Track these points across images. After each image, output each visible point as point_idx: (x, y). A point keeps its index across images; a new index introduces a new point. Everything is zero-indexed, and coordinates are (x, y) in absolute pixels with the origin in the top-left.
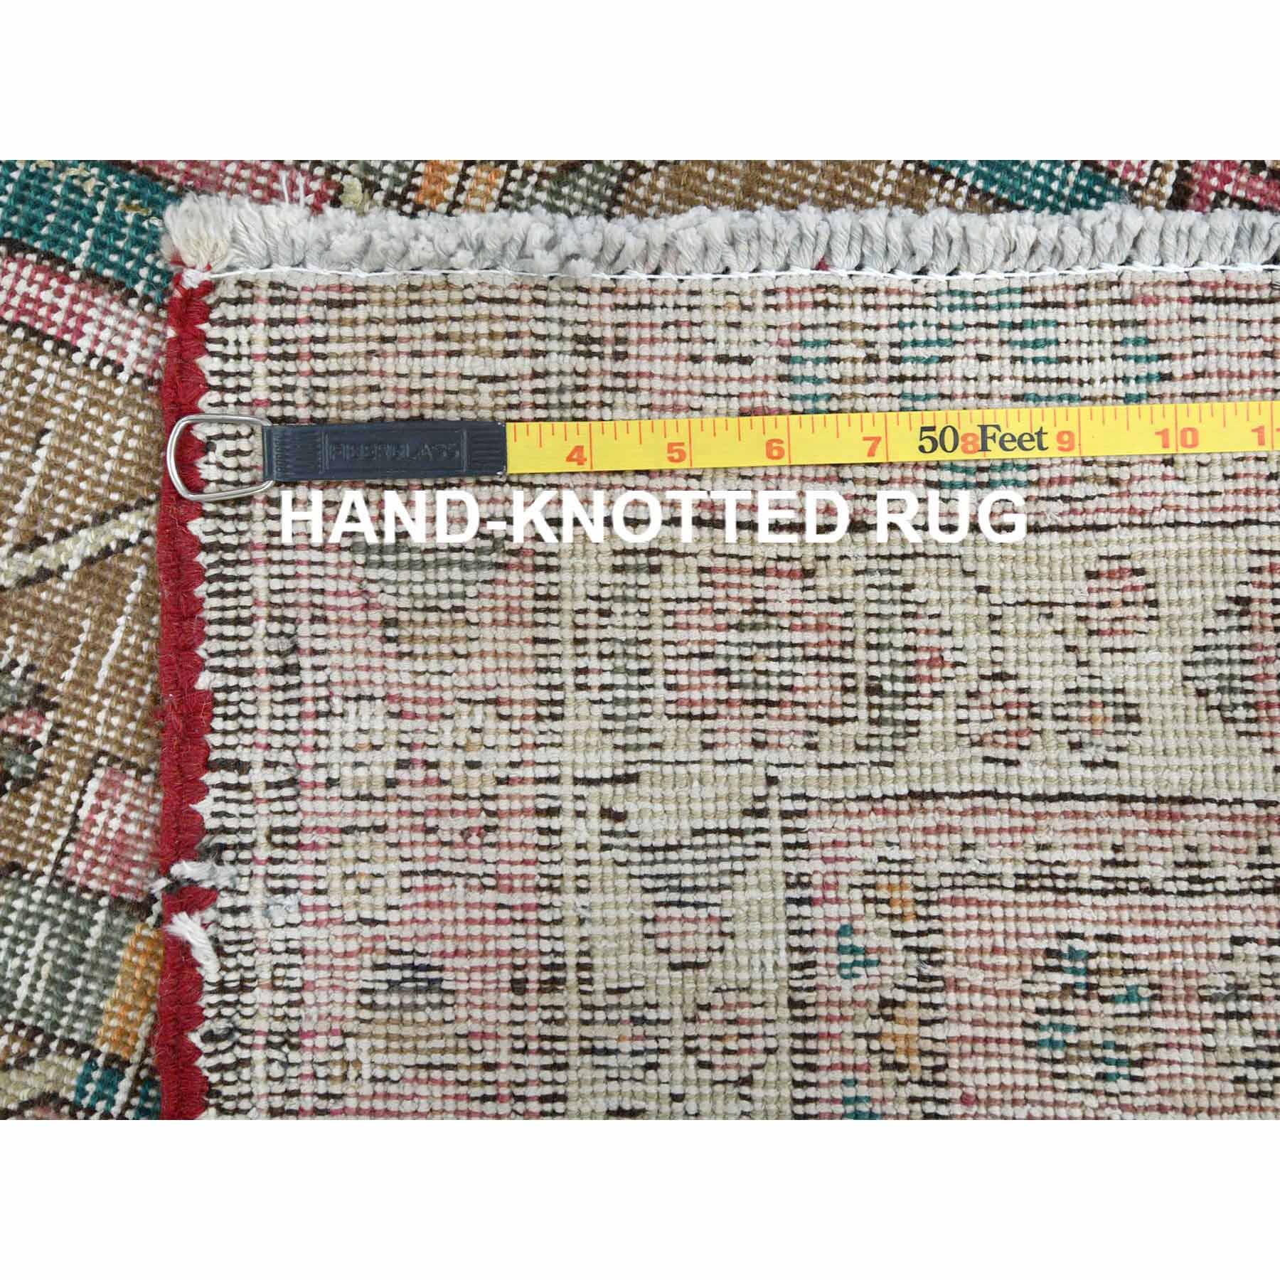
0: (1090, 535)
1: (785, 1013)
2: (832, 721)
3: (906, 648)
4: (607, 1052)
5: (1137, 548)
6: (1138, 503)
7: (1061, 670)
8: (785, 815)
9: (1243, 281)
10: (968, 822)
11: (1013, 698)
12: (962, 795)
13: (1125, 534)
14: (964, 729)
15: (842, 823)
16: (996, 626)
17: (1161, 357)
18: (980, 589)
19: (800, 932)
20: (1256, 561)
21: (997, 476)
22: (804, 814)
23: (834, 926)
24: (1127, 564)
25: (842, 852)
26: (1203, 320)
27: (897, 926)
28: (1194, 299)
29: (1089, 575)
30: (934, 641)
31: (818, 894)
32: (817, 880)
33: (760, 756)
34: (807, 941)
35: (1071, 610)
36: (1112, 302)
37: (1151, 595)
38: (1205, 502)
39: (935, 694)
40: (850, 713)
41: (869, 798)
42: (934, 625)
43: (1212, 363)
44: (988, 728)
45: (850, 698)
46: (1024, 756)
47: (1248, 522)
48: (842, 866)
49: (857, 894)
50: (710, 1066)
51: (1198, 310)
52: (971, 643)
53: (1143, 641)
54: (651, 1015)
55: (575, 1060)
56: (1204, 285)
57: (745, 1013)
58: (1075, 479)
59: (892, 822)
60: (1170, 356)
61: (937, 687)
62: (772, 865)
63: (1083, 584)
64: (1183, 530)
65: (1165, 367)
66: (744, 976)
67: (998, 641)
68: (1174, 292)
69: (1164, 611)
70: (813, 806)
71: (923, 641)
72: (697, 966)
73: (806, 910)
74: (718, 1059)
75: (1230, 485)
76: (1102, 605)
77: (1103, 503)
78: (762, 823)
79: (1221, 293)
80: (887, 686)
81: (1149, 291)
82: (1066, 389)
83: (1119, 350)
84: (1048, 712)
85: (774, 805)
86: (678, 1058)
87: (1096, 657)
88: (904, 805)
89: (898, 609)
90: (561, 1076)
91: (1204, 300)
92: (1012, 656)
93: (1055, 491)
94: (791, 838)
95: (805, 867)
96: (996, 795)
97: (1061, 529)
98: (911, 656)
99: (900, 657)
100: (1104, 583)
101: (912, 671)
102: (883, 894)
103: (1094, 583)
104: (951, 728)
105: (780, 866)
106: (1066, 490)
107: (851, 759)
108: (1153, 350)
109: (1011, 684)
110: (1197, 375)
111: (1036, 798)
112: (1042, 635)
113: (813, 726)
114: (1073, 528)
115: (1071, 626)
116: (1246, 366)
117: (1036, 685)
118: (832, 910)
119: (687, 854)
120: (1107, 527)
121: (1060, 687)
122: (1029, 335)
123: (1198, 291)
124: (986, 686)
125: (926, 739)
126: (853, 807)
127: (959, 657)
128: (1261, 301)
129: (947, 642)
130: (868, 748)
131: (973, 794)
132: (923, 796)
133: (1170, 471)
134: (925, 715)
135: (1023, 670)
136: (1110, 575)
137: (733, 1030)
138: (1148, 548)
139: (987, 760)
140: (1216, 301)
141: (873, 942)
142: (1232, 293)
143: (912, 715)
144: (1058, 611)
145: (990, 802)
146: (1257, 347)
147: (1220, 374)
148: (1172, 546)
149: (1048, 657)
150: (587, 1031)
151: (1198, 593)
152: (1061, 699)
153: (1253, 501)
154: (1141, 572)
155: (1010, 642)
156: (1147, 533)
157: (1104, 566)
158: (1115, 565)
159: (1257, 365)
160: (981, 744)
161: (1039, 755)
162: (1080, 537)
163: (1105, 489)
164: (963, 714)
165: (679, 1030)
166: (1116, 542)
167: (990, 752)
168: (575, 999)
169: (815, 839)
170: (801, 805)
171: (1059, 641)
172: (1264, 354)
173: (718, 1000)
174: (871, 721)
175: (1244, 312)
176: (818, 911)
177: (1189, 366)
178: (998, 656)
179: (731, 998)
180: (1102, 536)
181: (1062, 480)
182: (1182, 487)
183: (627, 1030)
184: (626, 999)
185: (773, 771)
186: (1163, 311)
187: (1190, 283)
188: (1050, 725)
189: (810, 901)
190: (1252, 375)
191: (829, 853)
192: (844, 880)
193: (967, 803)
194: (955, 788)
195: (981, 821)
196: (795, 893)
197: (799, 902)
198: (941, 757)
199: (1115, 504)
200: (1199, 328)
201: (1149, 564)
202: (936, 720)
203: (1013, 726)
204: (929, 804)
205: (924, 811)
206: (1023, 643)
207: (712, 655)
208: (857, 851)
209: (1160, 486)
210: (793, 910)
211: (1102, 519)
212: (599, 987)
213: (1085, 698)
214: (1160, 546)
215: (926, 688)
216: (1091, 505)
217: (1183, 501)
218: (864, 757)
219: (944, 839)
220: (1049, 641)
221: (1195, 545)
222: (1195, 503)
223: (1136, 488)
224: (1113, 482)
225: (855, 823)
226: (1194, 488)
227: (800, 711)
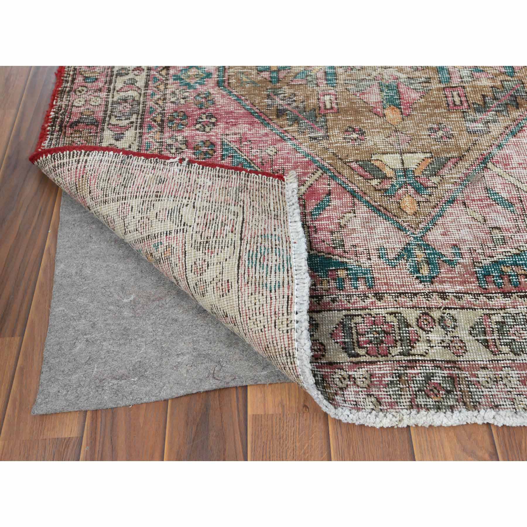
0: (236, 280)
1: (147, 235)
2: (201, 236)
3: (215, 247)
4: (143, 204)
5: (233, 290)
6: (243, 288)
7: (209, 278)
8: (183, 229)
9: (292, 306)
10: (181, 264)
11: (204, 269)
12: (185, 262)
13: (236, 287)
14: (198, 260)
15: (181, 239)
16: (219, 263)
17: (275, 290)
18: (226, 259)
19: (161, 234)
20: (234, 317)
21: (250, 261)
22: (183, 232)
23: (162, 241)
24: (230, 288)
25: (175, 240)
26: (283, 298)
27: (163, 254)
28: (288, 296)
29: (228, 281)
30: (216, 252)
31: (168, 237)
32: (171, 236)
33: (196, 224)
34: (159, 236)
35: (221, 278)
36: (288, 281)
37: (224, 295)
38: (243, 304)
39: (205, 253)
40: (203, 238)
41: (185, 243)
42: (220, 251)
43: (274, 300)
44: (198, 265)
45: (205, 238)
46: (193, 273)
47: (240, 314)
48: (173, 240)
49: (168, 244)
50: (139, 222)
51: (286, 297)
52: (215, 259)
53: (216, 295)
54: (148, 211)
55: (142, 200)
56: (292, 298)
57: (147, 227)
58: (249, 275)
59: (180, 249)
60: (275, 291)
61: (207, 254)
62: (174, 227)
63: (226, 280)
64: (237, 299)
65: (273, 291)
66: (154, 225)
67: (215, 264)
68: (290, 292)
69: (222, 298)
70: (185, 234)
71: (216, 250)
72: (156, 217)
73: (165, 235)
74: (140, 223)
75: (247, 309)
76: (222, 284)
77: (243, 281)
78: (182, 225)
79: (289, 302)
80: (208, 244)
81: (290, 288)
82: (269, 273)
83: (277, 282)
84: (201, 277)
85: (186, 227)
86: (140, 216)
87: (212, 285)
88: (183, 250)
89: (223, 245)
90: (140, 198)
91: (288, 298)
92: (212, 267)
93: (246, 271)
94: (179, 230)
95: (173, 234)
96: (186, 269)
97: (238, 273)
98: (213, 248)
99: (213, 246)
100: (226, 284)
101: (210, 249)
102: (168, 249)
103: (226, 282)
104: (198, 257)
105: (174, 229)
106: (246, 273)
107: (193, 239)
108: (277, 288)
109: (206, 268)
110: (271, 298)
111: (187, 277)
112: (216, 273)
113: (201, 233)
114: (238, 276)
115: (218, 279)
116: (273, 308)
117: (206, 273)
118: (165, 240)
119: (178, 214)
120: (238, 283)
121: (206, 278)
122: (281, 267)
123: (290, 297)
124: (206, 263)
125: (196, 253)
126: (184, 241)
127: (212, 257)
128: (287, 310)
129: (216, 254)
130: (195, 242)
131: (185, 264)
132: (185, 254)
133: (250, 295)
134: (201, 252)
135: (209, 270)
136: (228, 285)
137: (145, 225)
138: (233, 292)
139: (192, 266)
140: (288, 301)
141: (160, 249)
142: (289, 304)
143: (201, 249)
144: (221, 275)
145: (184, 268)
146: (277, 310)
147: (271, 303)
148: (234, 297)
149: (212, 275)
150: (147, 201)
151: (226, 305)
152: (204, 279)
153: (244, 314)
154: (229, 292)
155: (215, 266)
156: (237, 292)
157: (230, 283)
158: (230, 286)
159: (273, 311)
160: (195, 264)
161: (193, 276)
162: (236, 277)
163: (246, 281)
164: (201, 259)
165: (145, 215)
166: (235, 285)
167: (193, 266)
168: (153, 199)
169: (178, 234)
170: (185, 231)
171: (215, 276)
172: (275, 312)
173: (150, 221)
174: (200, 242)
175: (285, 307)
176: (165, 237)
177: (273, 296)
178: (212, 264)
179: (150, 224)
180: (236, 282)
181: (249, 273)
182: (246, 298)
183: (146, 207)
184: (152, 206)
185: (192, 227)
186: (286, 290)
187: (292, 295)
188: (199, 278)
189: (167, 235)
190: (271, 310)
191: (175, 238)
192: (170, 241)
193: (184, 263)
194: (186, 260)
195: (181, 267)
196: (168, 232)
197: (167, 233)
198: (192, 256)
199: (243, 283)
200: (281, 297)
201: (230, 293)
202: (200, 254)
203: (198, 270)
204: (184, 255)
205: (182, 255)
206: (215, 269)
207: (217, 218)
208: (175, 242)
209: (247, 292)
210: (165, 232)
211: (240, 281)
212: (155, 202)
213: (205, 284)
214: (234, 295)
215: (207, 251)
216: (243, 278)
217: (243, 298)
218: (193, 241)
219: (178, 260)
220: (215, 274)
221: (234, 303)
222: (243, 301)
223: (246, 288)
224: (248, 283)
225: (181, 241)
226: (246, 300)
227: (204, 230)
